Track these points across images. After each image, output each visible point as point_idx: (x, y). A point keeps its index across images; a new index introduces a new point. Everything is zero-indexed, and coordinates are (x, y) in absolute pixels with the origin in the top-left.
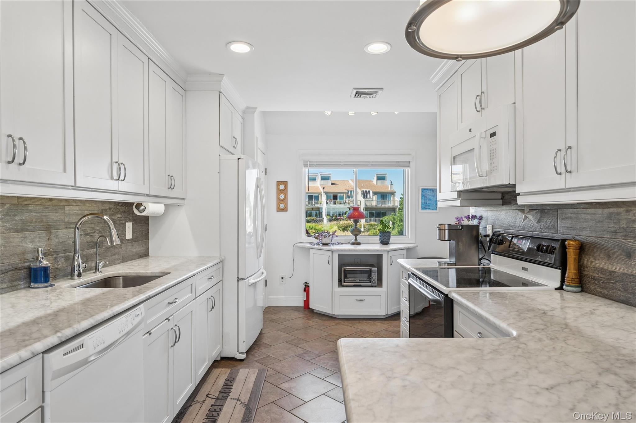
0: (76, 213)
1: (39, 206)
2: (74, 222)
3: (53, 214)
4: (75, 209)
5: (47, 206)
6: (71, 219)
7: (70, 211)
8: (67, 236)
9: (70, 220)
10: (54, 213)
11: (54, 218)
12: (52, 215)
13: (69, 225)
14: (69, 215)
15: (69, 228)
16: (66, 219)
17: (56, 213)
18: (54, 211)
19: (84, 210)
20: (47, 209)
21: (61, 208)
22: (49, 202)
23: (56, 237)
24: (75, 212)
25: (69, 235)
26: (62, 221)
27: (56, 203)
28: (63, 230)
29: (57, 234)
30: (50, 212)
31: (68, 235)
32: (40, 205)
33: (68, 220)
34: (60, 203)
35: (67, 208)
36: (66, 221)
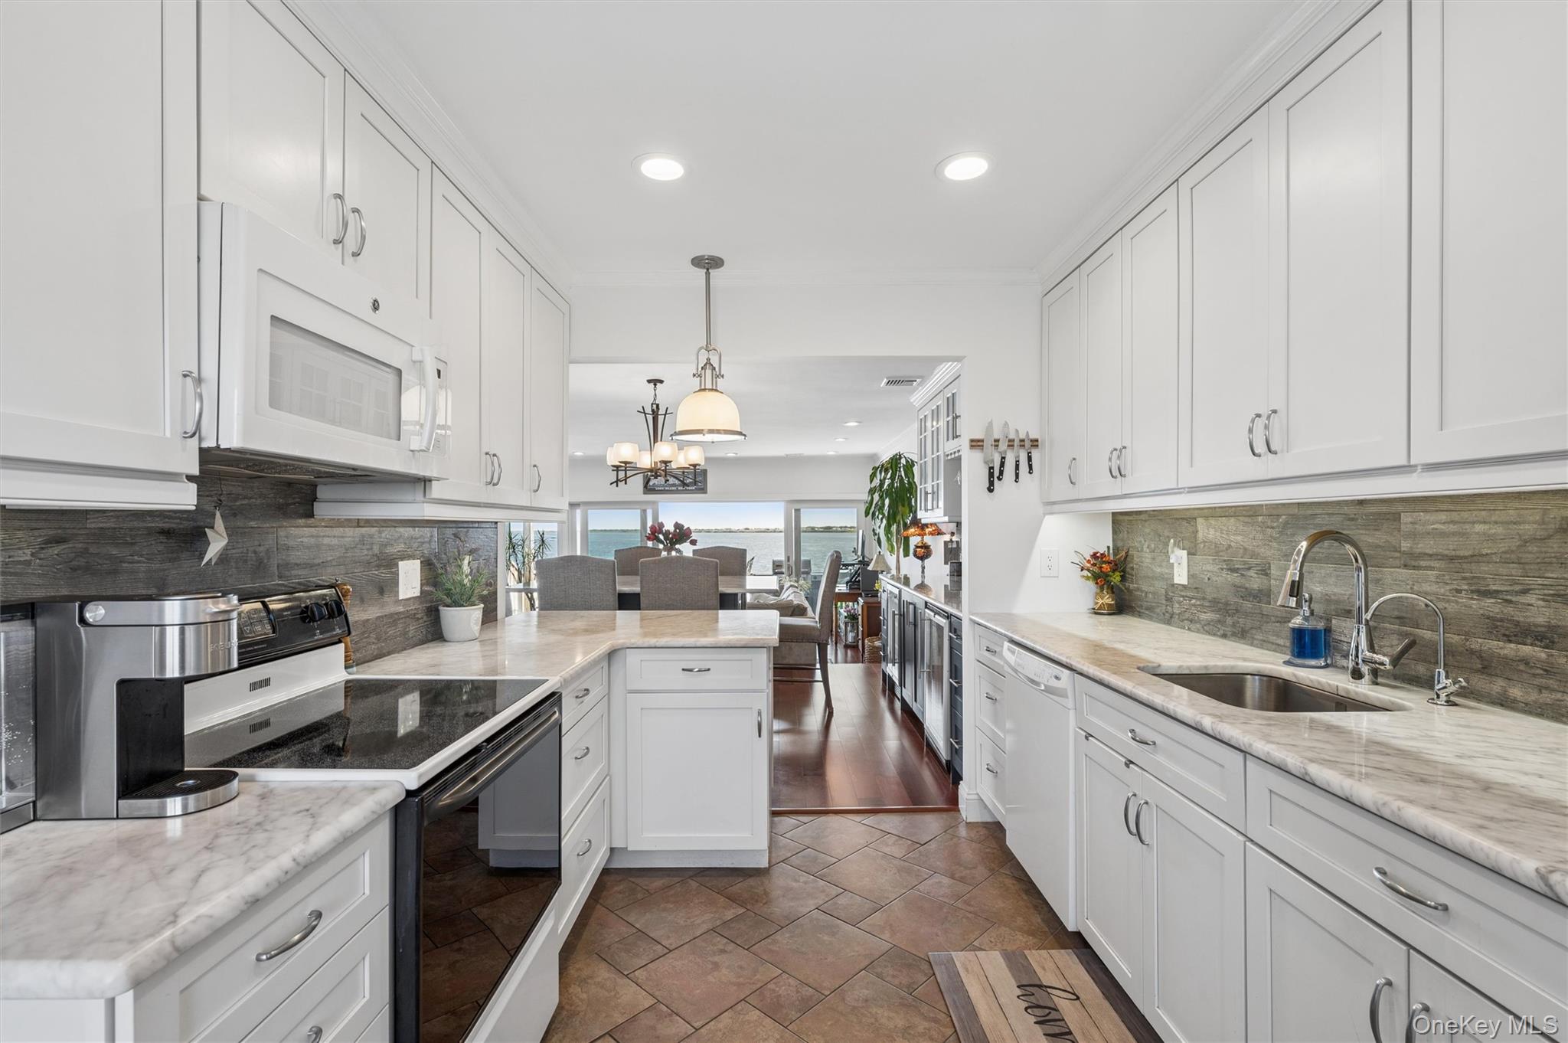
0: (1436, 529)
1: (1335, 516)
2: (1431, 552)
3: (1367, 532)
4: (1436, 521)
5: (1353, 516)
6: (1420, 546)
7: (1417, 526)
8: (1409, 587)
9: (1417, 548)
10: (1369, 530)
11: (1370, 541)
12: (1366, 534)
13: (1416, 560)
14: (1413, 535)
15: (1414, 566)
16: (1405, 545)
17: (1376, 530)
18: (1369, 525)
19: (1469, 523)
20: (1353, 522)
21: (1388, 519)
22: (1358, 507)
23: (1376, 584)
24: (1433, 529)
25: (1413, 585)
26: (1392, 549)
27: (1372, 509)
28: (1397, 570)
29: (1378, 577)
30: (1359, 527)
31: (1411, 583)
32: (1338, 514)
33: (1411, 547)
34: (1384, 508)
35: (1406, 518)
36: (1403, 549)
